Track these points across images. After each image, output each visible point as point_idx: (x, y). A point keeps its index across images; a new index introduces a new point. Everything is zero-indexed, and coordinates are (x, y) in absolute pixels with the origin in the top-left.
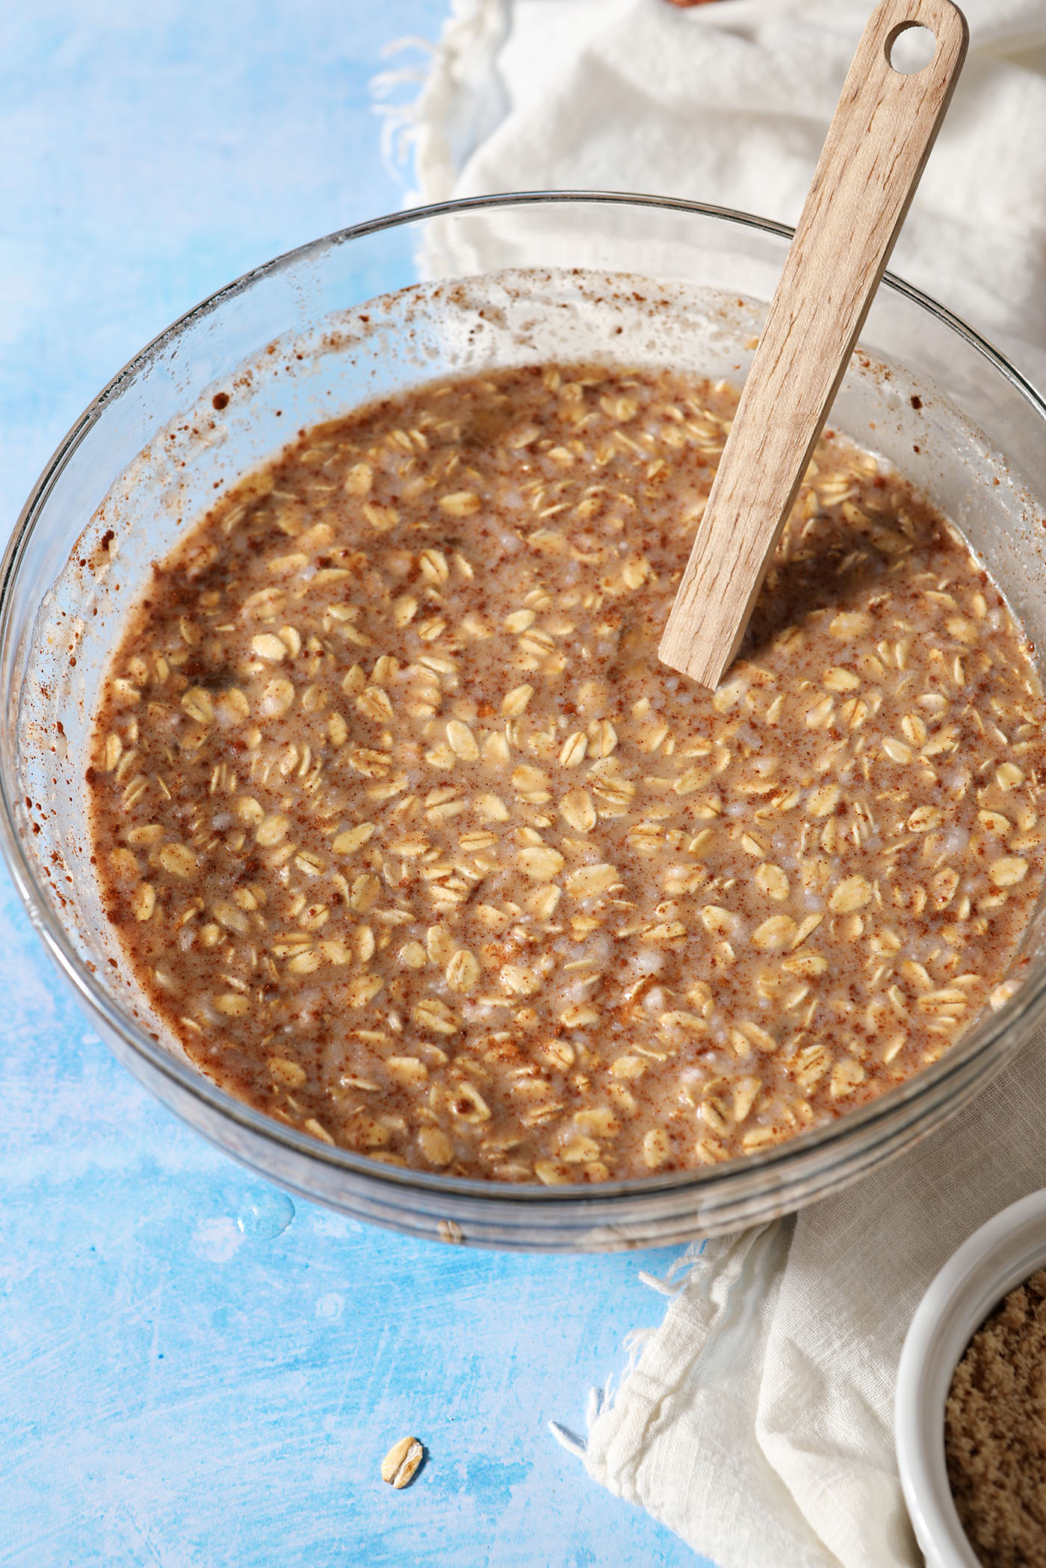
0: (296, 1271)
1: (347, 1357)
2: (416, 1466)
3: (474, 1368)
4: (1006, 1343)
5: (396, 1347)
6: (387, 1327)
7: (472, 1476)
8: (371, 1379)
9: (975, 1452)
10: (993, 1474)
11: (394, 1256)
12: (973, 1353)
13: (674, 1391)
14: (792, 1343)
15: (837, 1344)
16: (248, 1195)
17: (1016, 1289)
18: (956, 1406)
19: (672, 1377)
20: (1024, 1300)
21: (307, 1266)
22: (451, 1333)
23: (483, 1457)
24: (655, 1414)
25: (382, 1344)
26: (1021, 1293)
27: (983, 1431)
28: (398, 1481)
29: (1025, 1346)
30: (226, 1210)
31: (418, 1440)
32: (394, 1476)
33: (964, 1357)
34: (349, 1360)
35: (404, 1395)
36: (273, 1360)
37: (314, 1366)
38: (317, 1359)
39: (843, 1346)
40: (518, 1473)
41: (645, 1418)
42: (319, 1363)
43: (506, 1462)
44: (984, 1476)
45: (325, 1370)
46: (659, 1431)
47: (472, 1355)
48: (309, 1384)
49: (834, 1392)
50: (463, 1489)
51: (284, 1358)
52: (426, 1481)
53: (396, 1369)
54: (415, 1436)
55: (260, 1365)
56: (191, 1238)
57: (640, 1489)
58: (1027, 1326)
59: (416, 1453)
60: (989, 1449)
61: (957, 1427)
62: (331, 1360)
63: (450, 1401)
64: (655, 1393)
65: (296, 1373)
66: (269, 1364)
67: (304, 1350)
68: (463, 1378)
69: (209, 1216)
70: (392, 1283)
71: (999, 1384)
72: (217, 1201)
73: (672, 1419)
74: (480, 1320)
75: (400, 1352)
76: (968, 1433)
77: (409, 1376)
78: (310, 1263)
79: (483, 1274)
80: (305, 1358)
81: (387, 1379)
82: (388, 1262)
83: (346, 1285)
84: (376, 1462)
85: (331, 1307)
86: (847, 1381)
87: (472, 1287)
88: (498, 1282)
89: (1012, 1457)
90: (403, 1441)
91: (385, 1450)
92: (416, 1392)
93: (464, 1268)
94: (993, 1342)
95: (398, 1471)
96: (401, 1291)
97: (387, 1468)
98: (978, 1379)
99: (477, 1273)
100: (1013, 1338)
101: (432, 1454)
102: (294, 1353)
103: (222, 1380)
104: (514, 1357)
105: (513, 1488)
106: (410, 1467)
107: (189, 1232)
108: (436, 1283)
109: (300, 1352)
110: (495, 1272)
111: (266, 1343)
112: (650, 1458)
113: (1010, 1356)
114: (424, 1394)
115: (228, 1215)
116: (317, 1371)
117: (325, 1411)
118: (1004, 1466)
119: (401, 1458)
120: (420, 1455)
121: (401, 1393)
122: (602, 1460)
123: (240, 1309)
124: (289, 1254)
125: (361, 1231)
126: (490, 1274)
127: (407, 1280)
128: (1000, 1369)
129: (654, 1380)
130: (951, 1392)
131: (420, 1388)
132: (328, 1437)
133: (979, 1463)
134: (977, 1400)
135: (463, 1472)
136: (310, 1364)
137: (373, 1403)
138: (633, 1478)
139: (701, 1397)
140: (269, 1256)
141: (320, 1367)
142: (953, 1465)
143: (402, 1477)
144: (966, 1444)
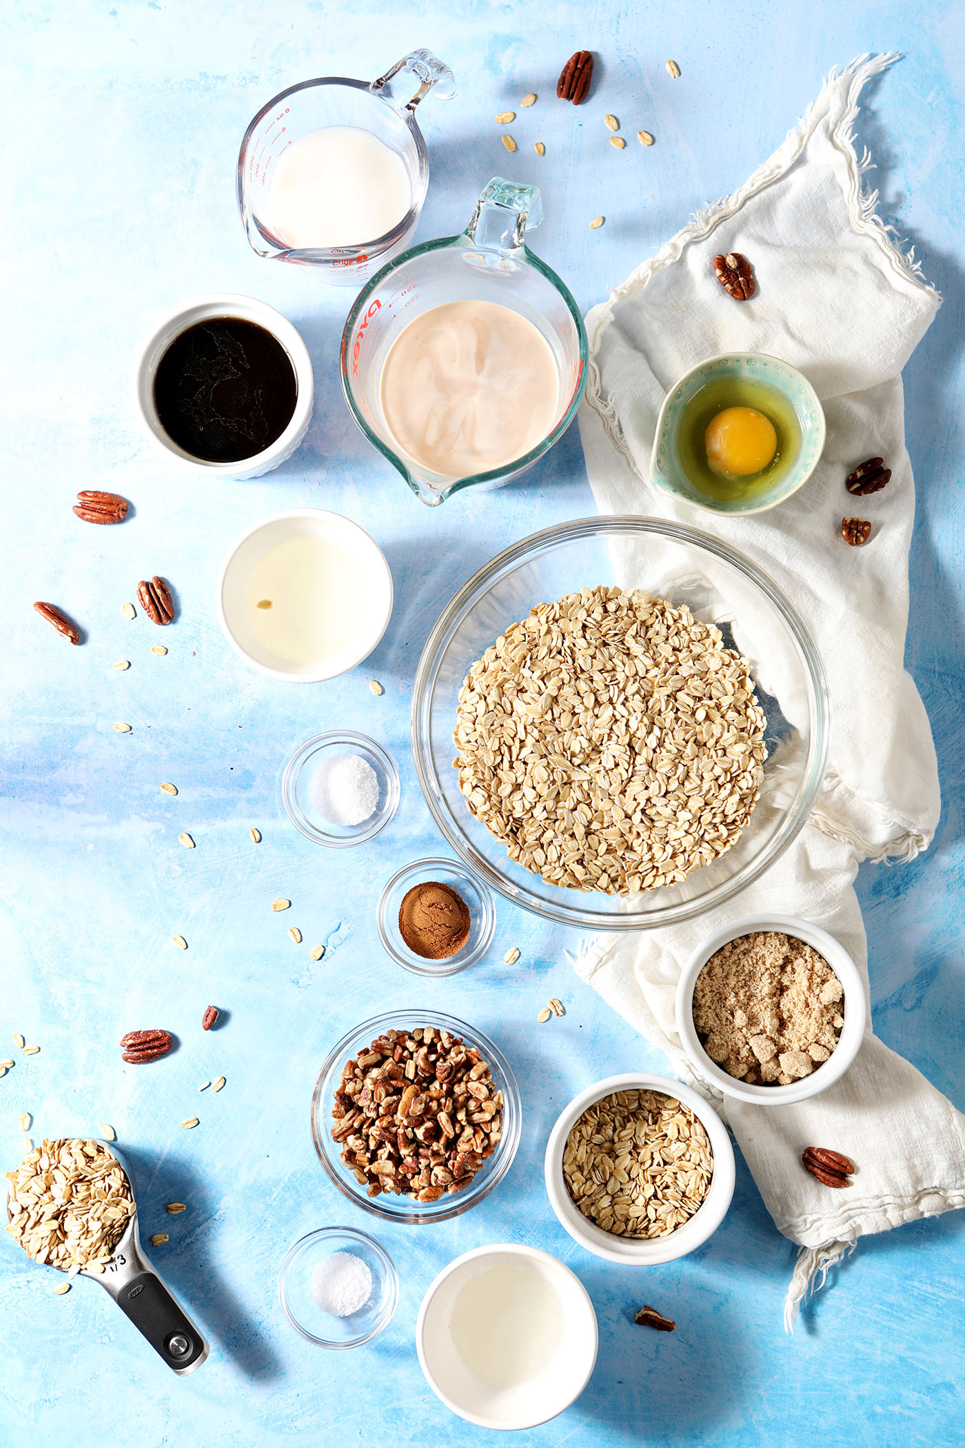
2: (516, 958)
4: (721, 962)
5: (513, 916)
7: (535, 964)
8: (504, 925)
9: (703, 996)
10: (708, 1004)
12: (709, 964)
13: (608, 953)
14: (652, 940)
17: (728, 944)
18: (700, 982)
19: (609, 948)
20: (731, 948)
23: (540, 958)
24: (600, 961)
25: (509, 914)
26: (730, 945)
27: (707, 990)
29: (727, 962)
31: (518, 949)
32: (508, 960)
33: (706, 965)
35: (514, 933)
40: (552, 965)
41: (597, 962)
43: (548, 960)
44: (705, 1004)
46: (601, 966)
49: (664, 955)
50: (532, 968)
52: (519, 964)
53: (513, 924)
57: (593, 983)
58: (729, 956)
59: (517, 954)
60: (708, 996)
61: (699, 988)
63: (530, 937)
64: (601, 953)
68: (536, 929)
71: (716, 975)
73: (606, 962)
75: (515, 918)
76: (702, 990)
77: (517, 927)
81: (509, 926)
84: (503, 953)
89: (716, 999)
90: (513, 949)
91: (506, 950)
92: (519, 933)
94: (717, 962)
97: (506, 956)
98: (709, 973)
100: (724, 960)
101: (522, 955)
105: (549, 969)
112: (597, 974)
113: (722, 966)
114: (521, 934)
118: (712, 1001)
119: (512, 954)
128: (718, 970)
130: (699, 978)
133: (704, 1000)
134: (707, 980)
135: (532, 962)
137: (503, 933)
138: (591, 978)
143: (511, 961)
144: (701, 994)
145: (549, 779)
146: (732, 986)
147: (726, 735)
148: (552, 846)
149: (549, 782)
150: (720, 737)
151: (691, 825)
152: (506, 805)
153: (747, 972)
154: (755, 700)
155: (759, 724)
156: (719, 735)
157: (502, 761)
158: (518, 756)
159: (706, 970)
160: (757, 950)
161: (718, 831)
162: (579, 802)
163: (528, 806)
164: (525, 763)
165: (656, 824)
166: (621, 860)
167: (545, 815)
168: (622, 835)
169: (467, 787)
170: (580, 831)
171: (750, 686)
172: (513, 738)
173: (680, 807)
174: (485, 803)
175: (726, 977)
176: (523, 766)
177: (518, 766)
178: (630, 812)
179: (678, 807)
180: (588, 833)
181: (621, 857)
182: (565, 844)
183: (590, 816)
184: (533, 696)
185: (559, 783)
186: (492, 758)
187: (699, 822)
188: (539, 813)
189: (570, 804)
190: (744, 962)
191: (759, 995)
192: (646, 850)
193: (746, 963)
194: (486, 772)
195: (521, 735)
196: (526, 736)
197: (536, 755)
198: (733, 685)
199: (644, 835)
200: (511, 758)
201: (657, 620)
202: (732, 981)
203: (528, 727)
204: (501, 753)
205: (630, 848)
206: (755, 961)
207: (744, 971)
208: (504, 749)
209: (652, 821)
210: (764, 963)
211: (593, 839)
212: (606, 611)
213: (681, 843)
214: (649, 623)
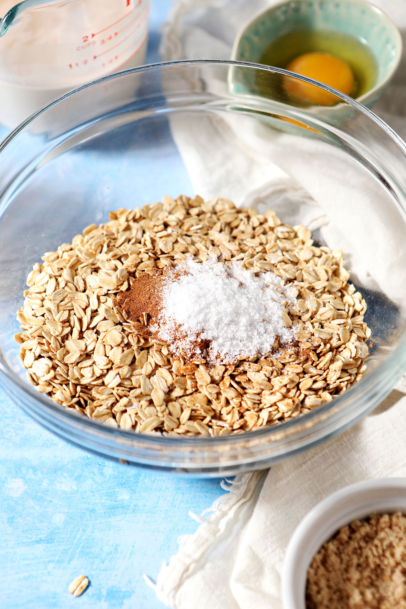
0: (46, 503)
1: (62, 540)
2: (84, 588)
3: (116, 549)
4: (338, 549)
5: (84, 538)
6: (81, 529)
7: (108, 594)
8: (71, 550)
9: (319, 592)
10: (326, 602)
11: (89, 500)
12: (323, 551)
13: (197, 561)
14: (250, 548)
15: (270, 550)
16: (31, 470)
17: (345, 526)
18: (312, 572)
19: (197, 555)
20: (348, 532)
21: (51, 501)
22: (108, 534)
23: (114, 586)
24: (187, 570)
25: (78, 536)
26: (347, 529)
27: (323, 583)
28: (76, 593)
29: (346, 551)
30: (21, 476)
31: (87, 577)
32: (74, 591)
33: (319, 552)
34: (63, 542)
35: (84, 558)
36: (31, 539)
37: (48, 543)
38: (49, 540)
39: (273, 551)
40: (128, 595)
41: (182, 570)
42: (50, 542)
43: (124, 589)
44: (321, 603)
45: (52, 545)
46: (188, 577)
47: (115, 544)
48: (44, 550)
49: (267, 570)
50: (103, 600)
51: (35, 538)
52: (88, 594)
53: (82, 547)
54: (86, 575)
55: (25, 540)
56: (4, 486)
57: (177, 602)
58: (347, 543)
59: (85, 582)
60: (325, 592)
61: (312, 580)
62: (55, 541)
63: (103, 562)
64: (188, 561)
65: (40, 545)
66: (28, 540)
67: (44, 536)
68: (110, 553)
69: (13, 478)
70: (86, 511)
71: (333, 565)
72: (17, 472)
73: (194, 573)
74: (121, 530)
75: (85, 540)
76: (316, 583)
77: (88, 550)
78: (53, 500)
79: (125, 511)
80: (44, 539)
81: (78, 551)
82: (86, 503)
83: (67, 510)
84: (68, 585)
85: (59, 519)
86: (273, 568)
87: (120, 516)
88: (131, 515)
89: (335, 597)
90: (81, 577)
91: (72, 580)
92: (89, 557)
93: (117, 508)
94: (332, 547)
95: (76, 589)
96: (89, 515)
97: (72, 587)
98: (324, 562)
99: (123, 510)
100: (341, 547)
101: (92, 583)
102: (40, 536)
103: (7, 545)
104: (133, 547)
105: (125, 601)
106: (82, 588)
107: (3, 483)
108: (105, 513)
109: (43, 536)
110: (131, 511)
111: (29, 531)
112: (183, 589)
113: (339, 554)
114: (93, 558)
115: (21, 478)
116: (49, 545)
117: (49, 562)
118: (331, 600)
119: (78, 584)
120: (87, 583)
121: (83, 557)
122: (162, 589)
123: (20, 516)
124: (44, 496)
125: (77, 489)
126: (128, 511)
127: (93, 511)
128: (333, 559)
129: (189, 556)
130: (311, 566)
131: (91, 556)
132: (49, 573)
133: (319, 597)
134: (322, 570)
135: (104, 592)
136: (46, 542)
137: (70, 561)
138: (174, 597)
139: (208, 566)
140: (36, 496)
141: (50, 543)
142: (308, 597)
143: (78, 592)
144: (314, 588)
145: (122, 341)
146: (354, 581)
147: (322, 310)
148: (125, 415)
149: (122, 345)
150: (316, 313)
151: (288, 391)
152: (74, 372)
153: (372, 566)
154: (352, 288)
155: (358, 307)
156: (314, 310)
157: (71, 332)
158: (89, 325)
159: (319, 557)
160: (382, 535)
161: (320, 397)
162: (157, 366)
163: (98, 373)
164: (98, 333)
165: (247, 391)
166: (207, 427)
167: (118, 380)
168: (209, 402)
169: (30, 357)
170: (158, 396)
171: (344, 275)
172: (85, 310)
173: (275, 373)
174: (49, 372)
175: (347, 570)
176: (95, 336)
177: (90, 335)
178: (217, 378)
179: (272, 372)
180: (168, 400)
181: (207, 425)
182: (141, 411)
183: (170, 380)
184: (109, 272)
185: (135, 347)
186: (60, 329)
187: (299, 389)
188: (112, 380)
189: (147, 369)
190: (367, 552)
191: (391, 599)
192: (237, 416)
193: (369, 553)
194: (52, 341)
195: (94, 305)
196: (99, 305)
197: (109, 322)
198: (327, 272)
199: (234, 402)
200: (81, 328)
201: (242, 222)
202: (355, 575)
203: (101, 298)
204: (70, 325)
205: (218, 416)
206: (381, 552)
207: (368, 565)
208: (74, 320)
209: (244, 388)
210: (393, 555)
211: (174, 407)
212: (188, 214)
213: (277, 409)
214: (234, 224)
